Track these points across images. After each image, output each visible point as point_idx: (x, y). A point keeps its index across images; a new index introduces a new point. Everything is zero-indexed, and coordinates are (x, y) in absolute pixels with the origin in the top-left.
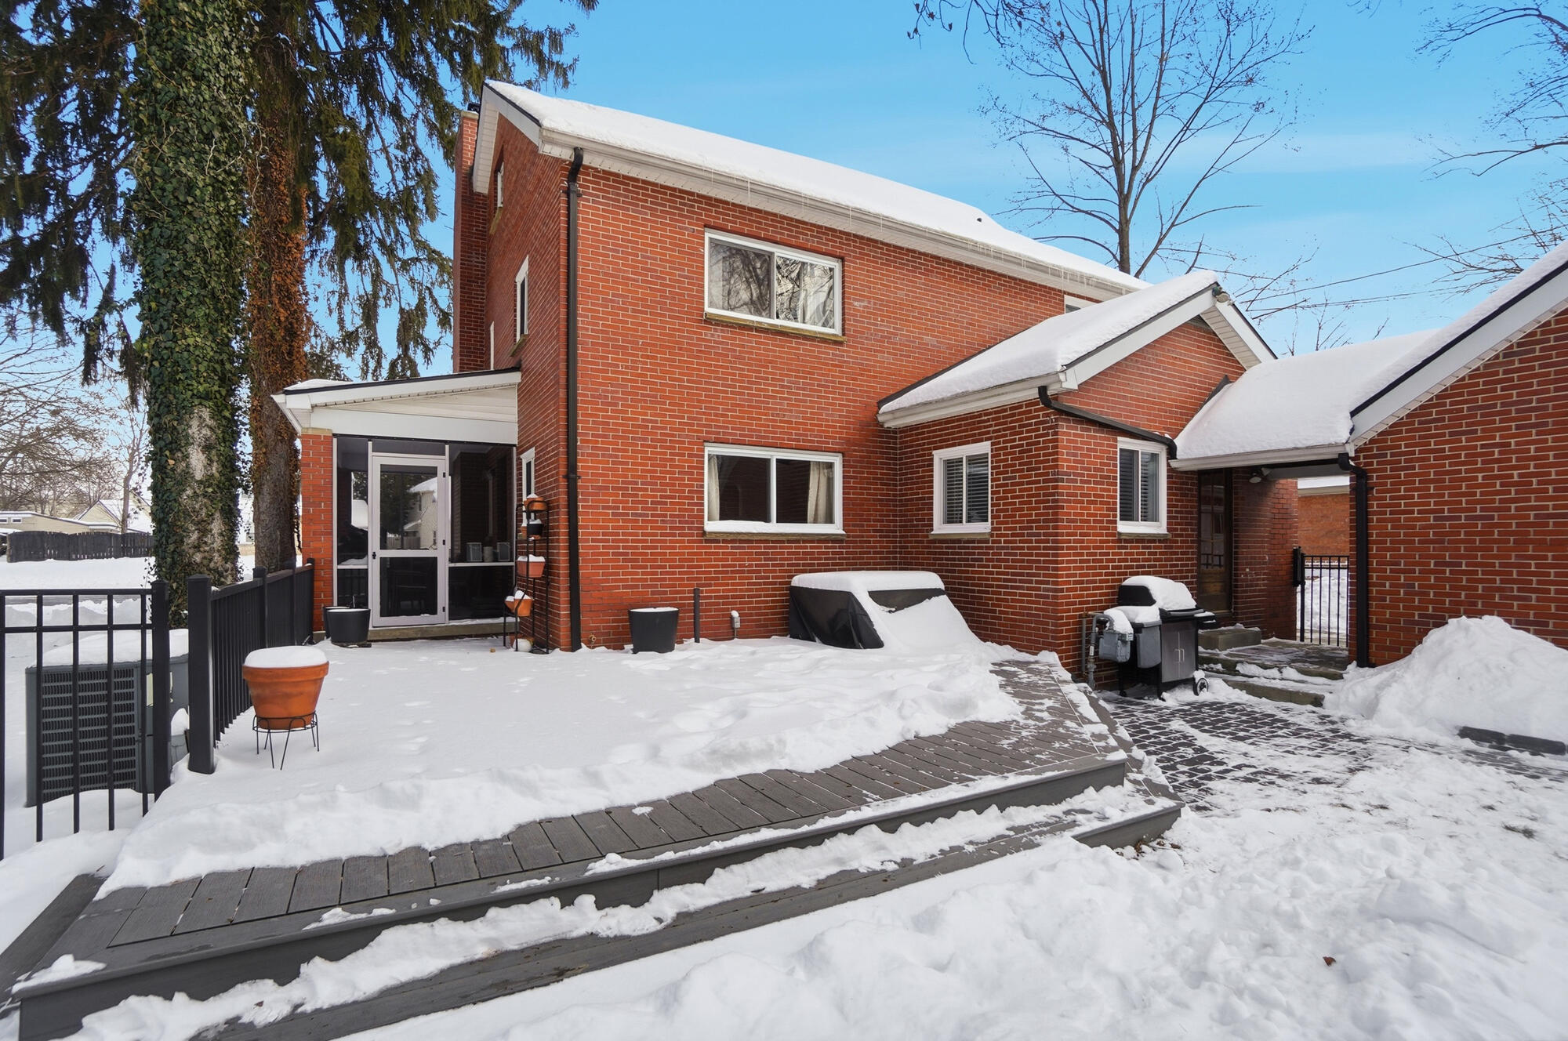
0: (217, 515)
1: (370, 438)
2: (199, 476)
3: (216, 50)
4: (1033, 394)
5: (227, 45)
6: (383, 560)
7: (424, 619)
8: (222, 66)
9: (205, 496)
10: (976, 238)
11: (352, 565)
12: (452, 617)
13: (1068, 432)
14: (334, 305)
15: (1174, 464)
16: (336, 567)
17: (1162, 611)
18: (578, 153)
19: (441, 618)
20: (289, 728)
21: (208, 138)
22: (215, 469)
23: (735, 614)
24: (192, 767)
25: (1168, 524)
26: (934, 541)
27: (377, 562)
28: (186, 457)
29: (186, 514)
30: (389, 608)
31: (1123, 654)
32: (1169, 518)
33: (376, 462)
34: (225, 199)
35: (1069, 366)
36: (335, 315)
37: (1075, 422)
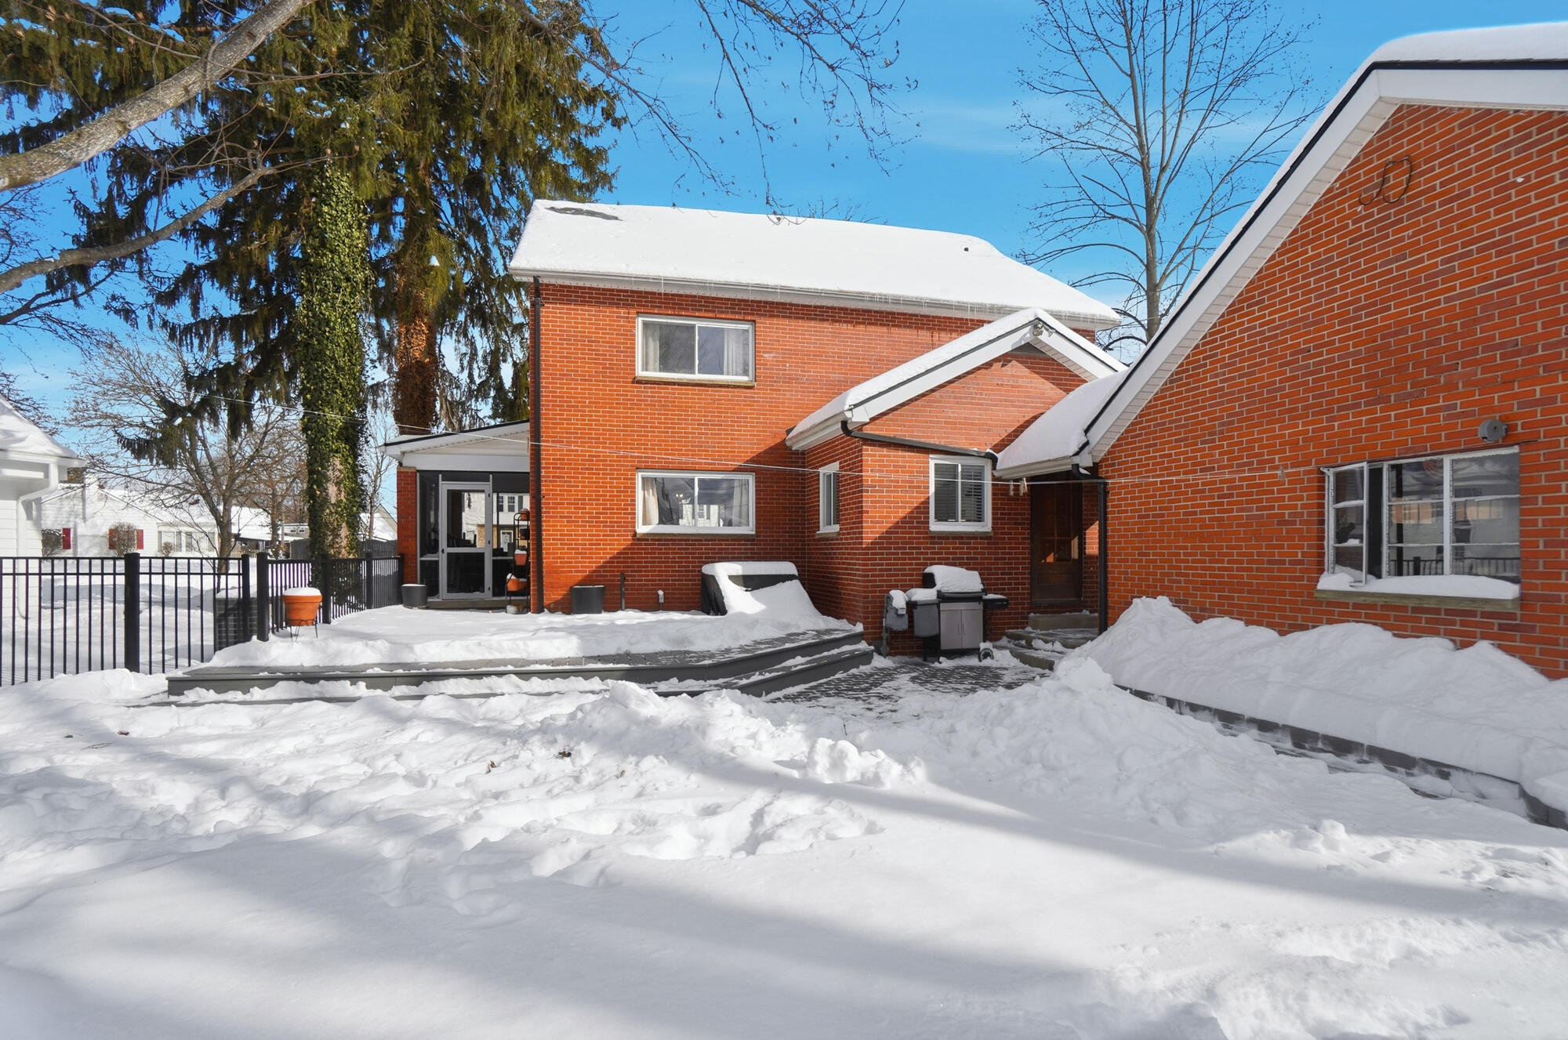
0: (344, 525)
1: (441, 472)
2: (333, 501)
3: (344, 231)
4: (836, 430)
5: (350, 227)
6: (449, 555)
7: (476, 596)
8: (347, 240)
9: (336, 513)
10: (873, 291)
11: (429, 558)
12: (494, 595)
13: (870, 454)
14: (465, 363)
15: (996, 474)
16: (419, 559)
17: (939, 592)
18: (536, 278)
19: (487, 595)
20: (299, 625)
21: (337, 289)
22: (343, 496)
23: (661, 593)
24: (258, 638)
25: (993, 523)
26: (819, 540)
27: (445, 556)
28: (326, 489)
29: (326, 525)
30: (451, 588)
31: (902, 625)
32: (993, 519)
33: (445, 487)
34: (349, 325)
35: (856, 406)
36: (466, 372)
37: (880, 446)
